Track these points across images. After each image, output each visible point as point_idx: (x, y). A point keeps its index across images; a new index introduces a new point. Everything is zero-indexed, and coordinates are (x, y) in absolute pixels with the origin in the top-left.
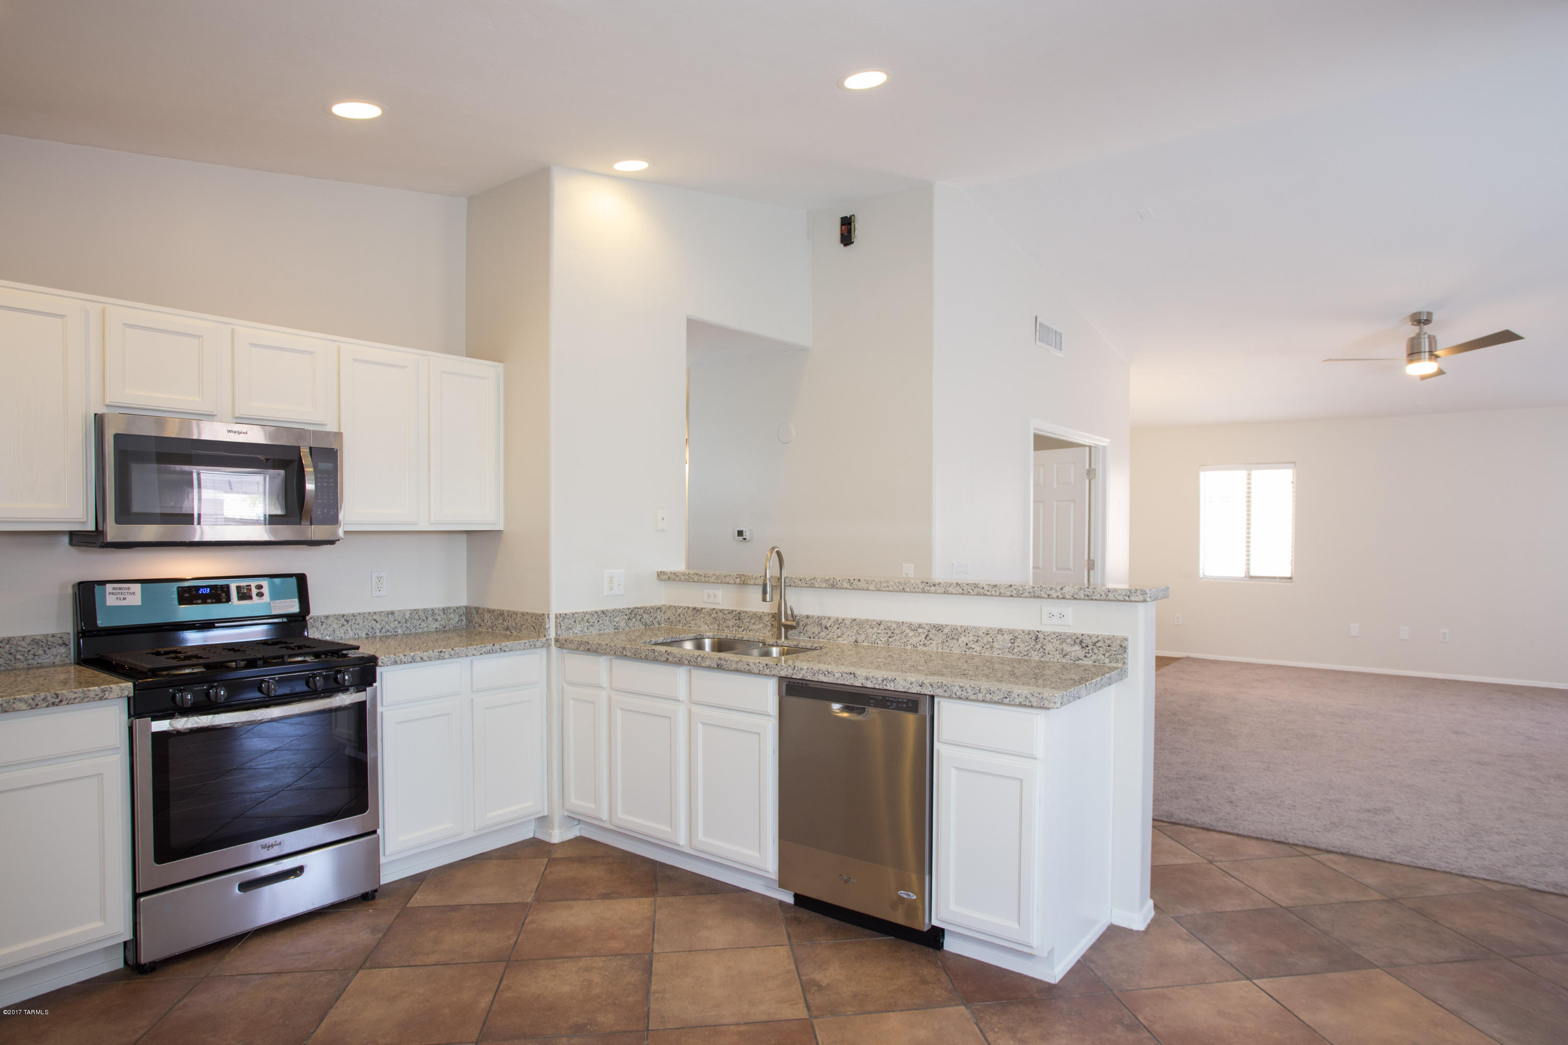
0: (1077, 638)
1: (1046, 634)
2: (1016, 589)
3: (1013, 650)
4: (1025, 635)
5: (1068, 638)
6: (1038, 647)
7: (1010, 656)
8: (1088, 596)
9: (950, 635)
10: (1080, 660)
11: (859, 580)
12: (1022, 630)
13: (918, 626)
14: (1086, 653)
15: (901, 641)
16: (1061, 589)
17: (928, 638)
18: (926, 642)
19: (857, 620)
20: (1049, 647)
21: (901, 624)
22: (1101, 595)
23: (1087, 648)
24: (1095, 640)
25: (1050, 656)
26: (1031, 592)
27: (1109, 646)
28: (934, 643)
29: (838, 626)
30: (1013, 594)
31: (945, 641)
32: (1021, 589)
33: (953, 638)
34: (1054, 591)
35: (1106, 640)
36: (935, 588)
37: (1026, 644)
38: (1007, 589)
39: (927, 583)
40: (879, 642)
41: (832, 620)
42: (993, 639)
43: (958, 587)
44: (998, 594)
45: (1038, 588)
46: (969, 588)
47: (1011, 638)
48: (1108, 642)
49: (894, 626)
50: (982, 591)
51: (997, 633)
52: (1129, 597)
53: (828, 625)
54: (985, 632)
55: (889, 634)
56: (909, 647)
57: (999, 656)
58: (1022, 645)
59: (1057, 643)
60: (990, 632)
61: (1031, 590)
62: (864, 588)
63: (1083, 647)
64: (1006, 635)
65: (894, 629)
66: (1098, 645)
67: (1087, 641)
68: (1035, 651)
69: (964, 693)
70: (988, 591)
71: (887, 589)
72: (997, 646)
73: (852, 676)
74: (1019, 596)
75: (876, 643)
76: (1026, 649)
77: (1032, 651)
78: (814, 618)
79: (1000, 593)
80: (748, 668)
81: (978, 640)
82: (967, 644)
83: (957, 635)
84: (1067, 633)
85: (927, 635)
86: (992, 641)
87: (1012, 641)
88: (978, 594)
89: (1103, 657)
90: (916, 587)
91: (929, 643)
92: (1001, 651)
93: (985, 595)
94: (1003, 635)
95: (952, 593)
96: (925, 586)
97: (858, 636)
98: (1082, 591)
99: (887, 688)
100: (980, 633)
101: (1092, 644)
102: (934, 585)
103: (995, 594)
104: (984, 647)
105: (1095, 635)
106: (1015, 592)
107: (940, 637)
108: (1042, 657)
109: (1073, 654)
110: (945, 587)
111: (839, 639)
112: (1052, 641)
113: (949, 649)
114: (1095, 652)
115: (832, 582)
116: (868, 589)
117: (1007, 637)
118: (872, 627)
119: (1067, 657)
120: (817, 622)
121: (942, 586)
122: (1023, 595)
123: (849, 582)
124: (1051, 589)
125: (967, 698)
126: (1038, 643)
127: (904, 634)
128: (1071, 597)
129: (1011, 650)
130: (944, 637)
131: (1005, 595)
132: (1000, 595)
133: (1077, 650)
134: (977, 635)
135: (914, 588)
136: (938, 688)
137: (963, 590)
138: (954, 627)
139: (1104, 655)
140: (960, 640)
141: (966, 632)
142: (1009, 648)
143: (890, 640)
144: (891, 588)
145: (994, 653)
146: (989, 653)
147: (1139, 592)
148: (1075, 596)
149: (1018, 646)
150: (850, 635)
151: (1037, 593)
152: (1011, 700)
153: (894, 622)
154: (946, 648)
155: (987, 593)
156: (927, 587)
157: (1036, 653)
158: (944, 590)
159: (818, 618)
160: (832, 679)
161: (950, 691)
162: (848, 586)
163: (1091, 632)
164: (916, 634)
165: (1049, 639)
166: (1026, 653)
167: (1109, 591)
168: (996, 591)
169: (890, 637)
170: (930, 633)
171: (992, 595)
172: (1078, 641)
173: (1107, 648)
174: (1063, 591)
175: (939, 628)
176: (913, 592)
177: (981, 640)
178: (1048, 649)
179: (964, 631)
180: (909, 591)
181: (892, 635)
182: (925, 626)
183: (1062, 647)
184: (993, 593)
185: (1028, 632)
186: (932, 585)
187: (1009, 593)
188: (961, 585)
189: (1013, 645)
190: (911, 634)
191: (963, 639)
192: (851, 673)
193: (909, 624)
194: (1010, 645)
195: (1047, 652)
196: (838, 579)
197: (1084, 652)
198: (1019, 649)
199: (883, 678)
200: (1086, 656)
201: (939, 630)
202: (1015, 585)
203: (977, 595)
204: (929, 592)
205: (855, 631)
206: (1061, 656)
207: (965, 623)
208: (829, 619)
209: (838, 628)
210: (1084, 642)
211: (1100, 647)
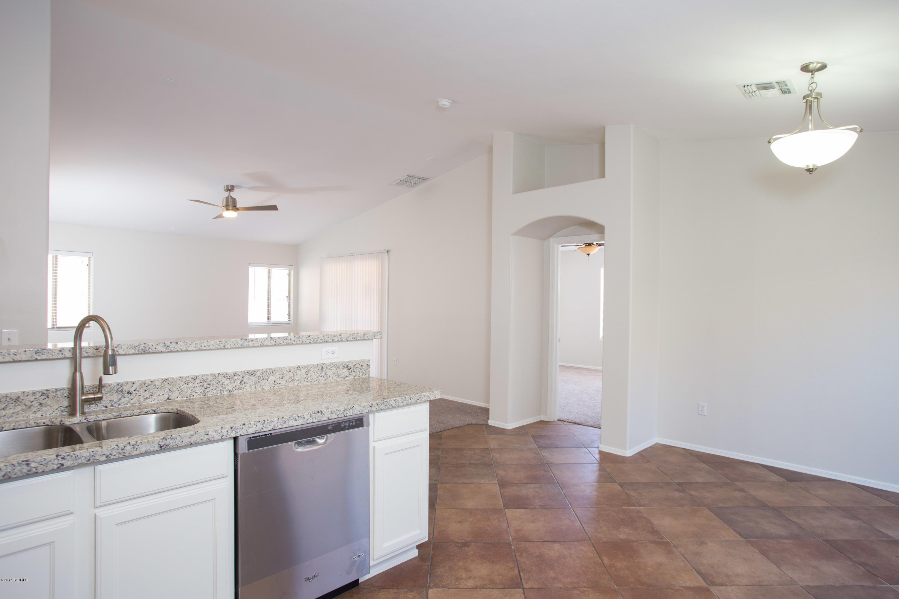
0: (345, 364)
1: (328, 365)
2: (313, 338)
3: (307, 379)
4: (315, 368)
5: (340, 365)
6: (323, 374)
7: (305, 383)
8: (354, 338)
9: (261, 377)
10: (347, 377)
11: (177, 343)
12: (313, 365)
13: (233, 375)
14: (350, 372)
15: (217, 389)
16: (340, 335)
17: (243, 382)
18: (241, 386)
19: (170, 379)
20: (330, 373)
21: (217, 375)
22: (361, 337)
23: (351, 369)
24: (354, 363)
25: (330, 378)
26: (322, 339)
27: (362, 366)
28: (248, 385)
29: (145, 388)
30: (311, 342)
31: (257, 382)
32: (316, 338)
33: (264, 379)
34: (336, 337)
35: (360, 363)
36: (253, 343)
37: (316, 373)
38: (307, 339)
39: (246, 340)
40: (195, 394)
41: (137, 384)
42: (294, 374)
43: (272, 340)
44: (301, 343)
45: (327, 336)
46: (281, 340)
47: (306, 371)
48: (361, 364)
49: (210, 378)
50: (290, 341)
51: (296, 369)
52: (374, 337)
53: (132, 390)
54: (288, 370)
55: (206, 385)
56: (225, 393)
57: (298, 385)
58: (313, 375)
59: (334, 370)
60: (292, 369)
61: (322, 338)
62: (183, 350)
63: (348, 369)
64: (302, 370)
65: (211, 381)
66: (356, 366)
67: (351, 365)
68: (321, 377)
69: (397, 403)
70: (294, 341)
71: (208, 348)
72: (297, 379)
73: (320, 413)
74: (315, 343)
75: (192, 396)
76: (316, 376)
77: (319, 377)
78: (112, 386)
79: (303, 342)
80: (207, 437)
81: (283, 377)
82: (275, 381)
83: (267, 376)
84: (339, 362)
85: (242, 380)
86: (293, 375)
87: (307, 373)
88: (288, 344)
89: (359, 373)
90: (237, 343)
91: (243, 386)
92: (299, 382)
93: (293, 344)
94: (300, 370)
95: (267, 346)
96: (244, 342)
97: (170, 394)
98: (351, 336)
99: (347, 415)
100: (285, 372)
101: (353, 366)
102: (252, 341)
103: (299, 343)
104: (288, 381)
105: (354, 361)
106: (312, 340)
107: (254, 379)
108: (325, 380)
109: (343, 374)
110: (261, 341)
111: (148, 400)
112: (331, 368)
113: (261, 388)
114: (355, 371)
115: (143, 348)
116: (187, 351)
117: (303, 371)
118: (186, 383)
119: (340, 377)
120: (115, 389)
121: (259, 341)
122: (317, 342)
123: (165, 346)
124: (334, 336)
125: (398, 406)
126: (323, 371)
127: (221, 383)
128: (345, 340)
129: (306, 379)
130: (257, 379)
131: (306, 343)
132: (303, 343)
133: (345, 372)
134: (283, 373)
135: (234, 344)
136: (382, 405)
137: (276, 342)
138: (264, 370)
139: (359, 371)
140: (270, 379)
141: (274, 372)
142: (305, 378)
143: (207, 390)
144: (212, 347)
145: (295, 383)
146: (291, 385)
147: (379, 333)
148: (348, 339)
149: (311, 376)
150: (161, 395)
151: (326, 340)
152: (421, 400)
153: (210, 374)
154: (258, 387)
155: (294, 343)
156: (246, 343)
157: (322, 378)
158: (260, 343)
159: (118, 385)
160: (302, 421)
161: (389, 405)
162: (164, 350)
163: (352, 359)
164: (232, 381)
165: (330, 367)
166: (315, 380)
167: (365, 335)
168: (299, 341)
169: (206, 388)
170: (244, 378)
171: (297, 344)
172: (346, 366)
173: (361, 367)
174: (341, 337)
175: (252, 374)
176: (233, 348)
177: (286, 376)
178: (329, 374)
179: (273, 372)
180: (230, 347)
181: (208, 386)
182: (239, 374)
183: (337, 371)
184: (298, 342)
185: (317, 365)
186: (250, 340)
187: (308, 341)
188: (274, 339)
189: (307, 376)
190: (227, 382)
191: (272, 378)
192: (319, 412)
193: (224, 375)
194: (306, 376)
195: (328, 376)
196: (150, 344)
197: (349, 372)
198: (311, 378)
199: (344, 409)
200: (350, 374)
201: (252, 375)
202: (312, 335)
203: (286, 345)
204: (247, 347)
205: (167, 390)
206: (337, 377)
207: (273, 366)
208: (133, 384)
209: (146, 391)
210: (349, 366)
211: (357, 367)
